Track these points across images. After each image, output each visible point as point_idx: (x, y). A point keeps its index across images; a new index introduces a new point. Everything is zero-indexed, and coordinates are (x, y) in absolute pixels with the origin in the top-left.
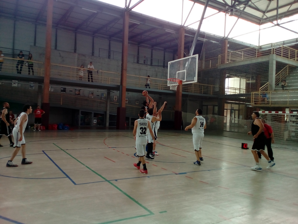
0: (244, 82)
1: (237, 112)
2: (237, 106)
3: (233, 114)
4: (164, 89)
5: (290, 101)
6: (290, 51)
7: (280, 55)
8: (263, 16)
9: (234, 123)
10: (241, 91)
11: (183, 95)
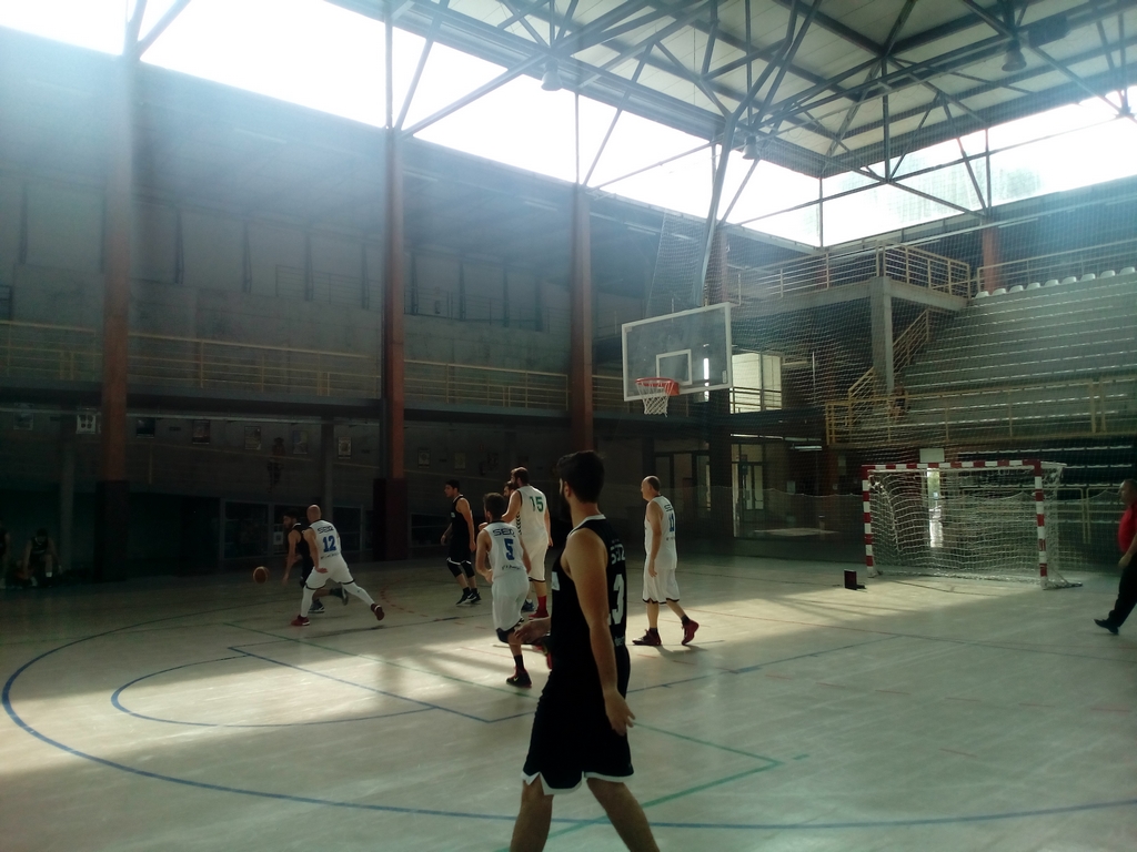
0: (774, 366)
1: (758, 470)
2: (758, 448)
3: (749, 477)
4: (530, 406)
5: (951, 426)
6: (931, 262)
7: (900, 278)
8: (831, 150)
9: (755, 510)
10: (766, 398)
11: (598, 423)
